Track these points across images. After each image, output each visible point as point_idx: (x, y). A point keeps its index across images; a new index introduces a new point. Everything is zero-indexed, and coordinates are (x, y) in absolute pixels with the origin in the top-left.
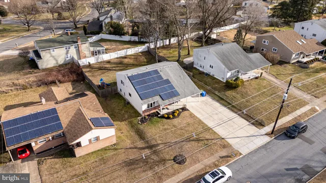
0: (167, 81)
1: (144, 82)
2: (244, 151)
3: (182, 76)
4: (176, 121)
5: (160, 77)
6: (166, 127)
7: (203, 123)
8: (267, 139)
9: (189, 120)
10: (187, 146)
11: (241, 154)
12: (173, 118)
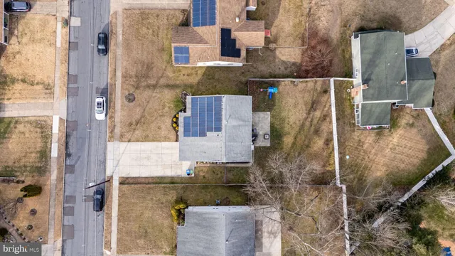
0: (203, 134)
1: (210, 110)
2: (110, 146)
3: (204, 154)
4: (168, 121)
5: (210, 130)
6: (167, 109)
7: (153, 141)
8: (108, 173)
9: (163, 133)
10: (138, 111)
11: (109, 141)
12: (173, 121)
